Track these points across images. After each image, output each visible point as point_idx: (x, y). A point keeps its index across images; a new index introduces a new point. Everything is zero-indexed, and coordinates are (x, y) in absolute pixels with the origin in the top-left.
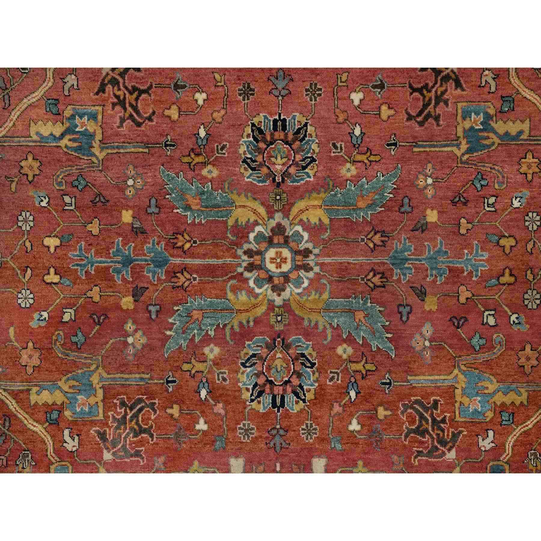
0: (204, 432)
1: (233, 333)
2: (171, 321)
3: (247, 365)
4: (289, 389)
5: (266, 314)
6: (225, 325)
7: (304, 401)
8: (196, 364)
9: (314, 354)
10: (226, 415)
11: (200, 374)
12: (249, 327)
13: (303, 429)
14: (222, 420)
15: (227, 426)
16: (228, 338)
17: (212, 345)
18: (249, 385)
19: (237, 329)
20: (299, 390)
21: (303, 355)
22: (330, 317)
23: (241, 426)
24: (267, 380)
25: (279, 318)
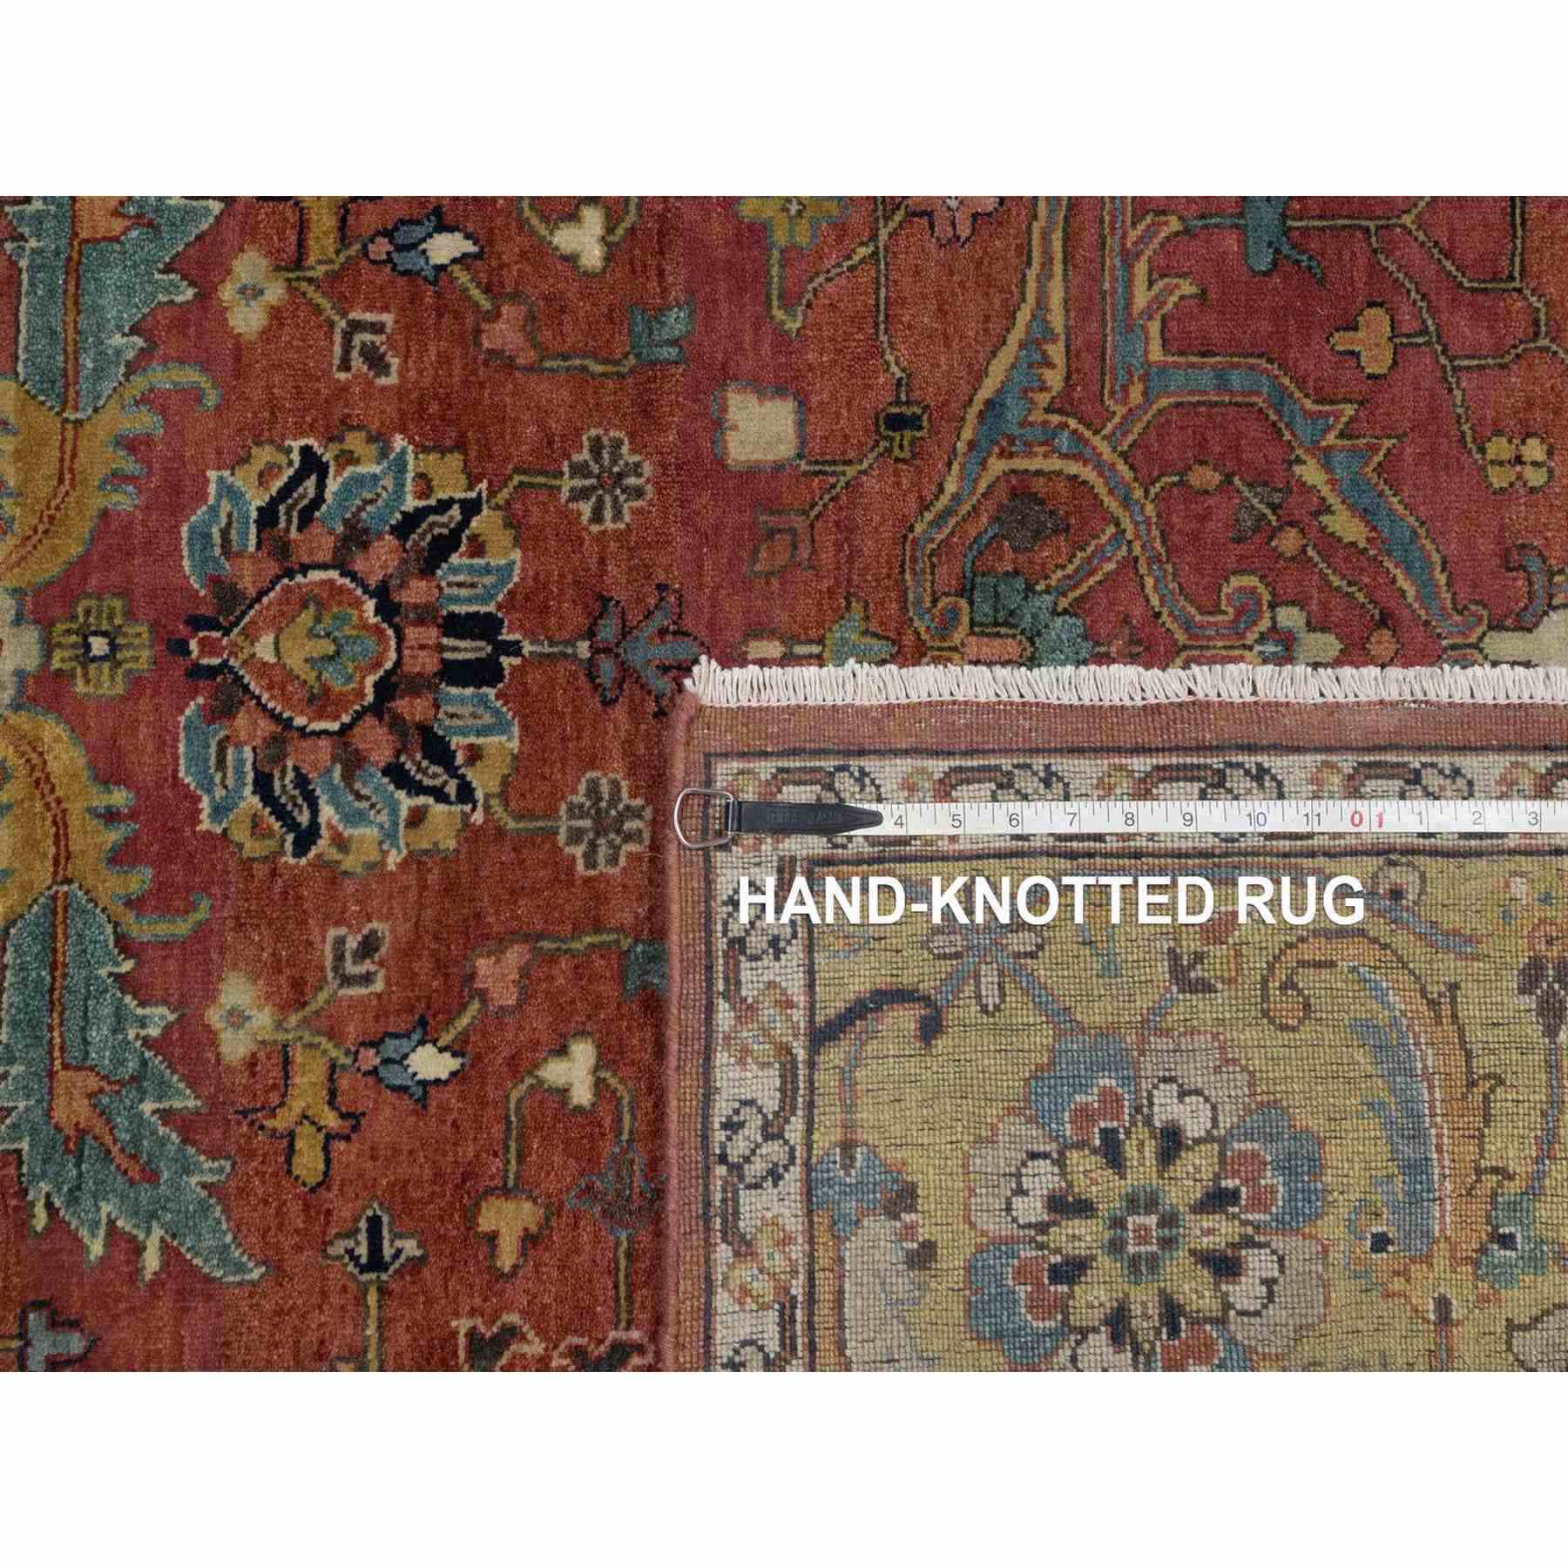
0: (607, 1058)
1: (159, 900)
2: (96, 1248)
3: (304, 818)
4: (416, 592)
5: (76, 718)
6: (125, 945)
7: (471, 508)
8: (297, 1105)
9: (264, 455)
10: (527, 938)
11: (344, 1083)
12: (133, 815)
13: (597, 517)
14: (552, 959)
15: (578, 930)
16: (182, 928)
17: (214, 1017)
18: (394, 811)
19: (140, 879)
20: (421, 538)
21: (267, 517)
22: (99, 373)
23: (578, 851)
24: (377, 709)
25: (99, 646)
